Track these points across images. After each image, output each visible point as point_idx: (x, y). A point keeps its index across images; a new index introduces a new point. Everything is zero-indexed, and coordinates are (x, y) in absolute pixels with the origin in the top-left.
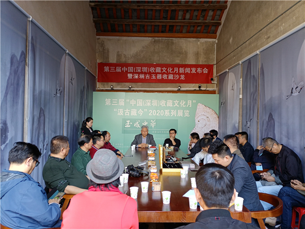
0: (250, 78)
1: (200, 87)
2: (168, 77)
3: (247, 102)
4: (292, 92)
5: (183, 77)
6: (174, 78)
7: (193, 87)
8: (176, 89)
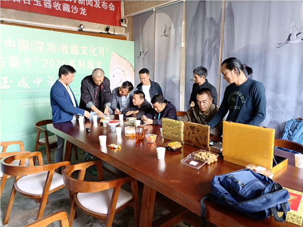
0: (204, 21)
1: (107, 29)
2: (61, 7)
3: (195, 51)
4: (289, 39)
5: (83, 11)
6: (71, 10)
7: (98, 29)
8: (76, 29)
